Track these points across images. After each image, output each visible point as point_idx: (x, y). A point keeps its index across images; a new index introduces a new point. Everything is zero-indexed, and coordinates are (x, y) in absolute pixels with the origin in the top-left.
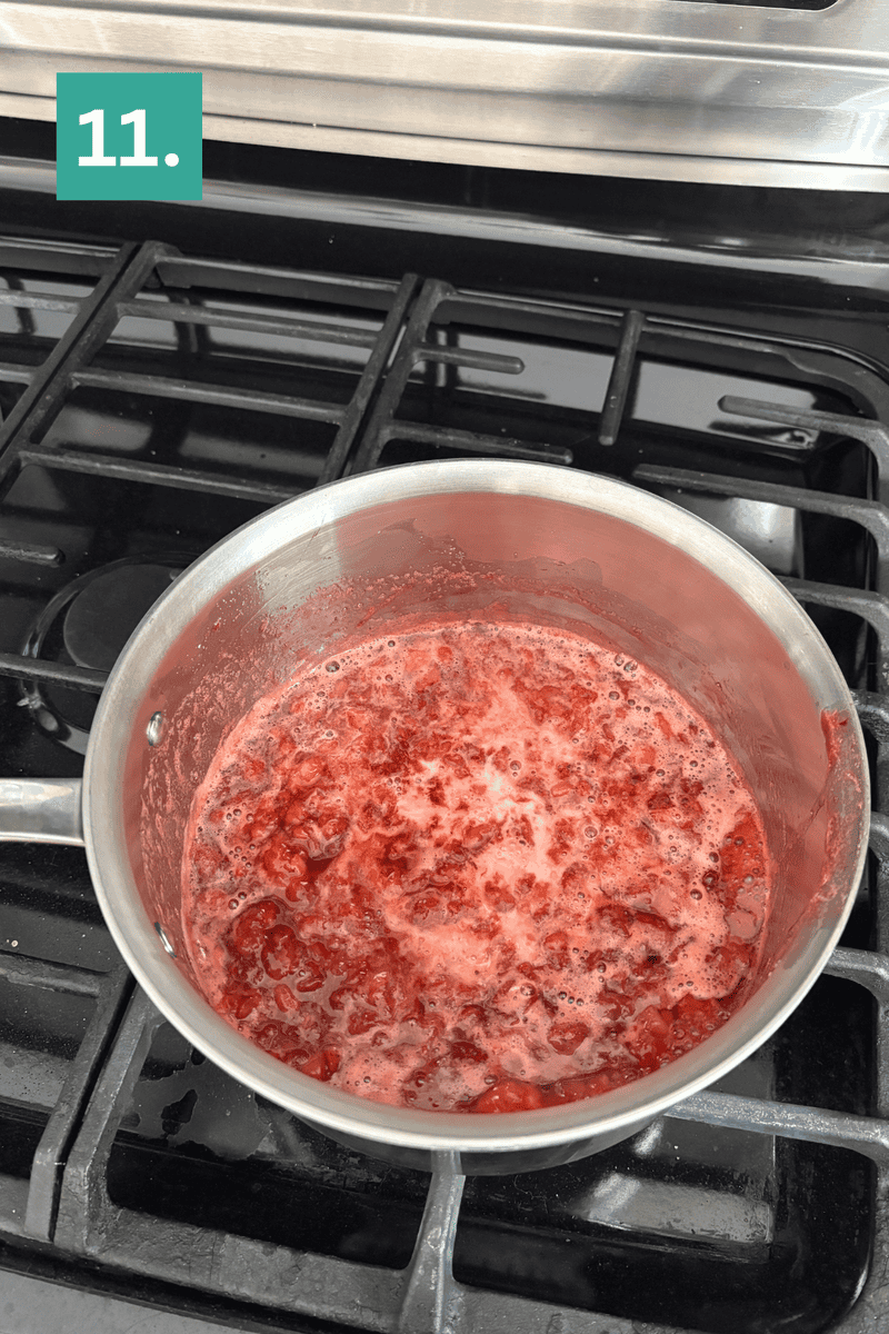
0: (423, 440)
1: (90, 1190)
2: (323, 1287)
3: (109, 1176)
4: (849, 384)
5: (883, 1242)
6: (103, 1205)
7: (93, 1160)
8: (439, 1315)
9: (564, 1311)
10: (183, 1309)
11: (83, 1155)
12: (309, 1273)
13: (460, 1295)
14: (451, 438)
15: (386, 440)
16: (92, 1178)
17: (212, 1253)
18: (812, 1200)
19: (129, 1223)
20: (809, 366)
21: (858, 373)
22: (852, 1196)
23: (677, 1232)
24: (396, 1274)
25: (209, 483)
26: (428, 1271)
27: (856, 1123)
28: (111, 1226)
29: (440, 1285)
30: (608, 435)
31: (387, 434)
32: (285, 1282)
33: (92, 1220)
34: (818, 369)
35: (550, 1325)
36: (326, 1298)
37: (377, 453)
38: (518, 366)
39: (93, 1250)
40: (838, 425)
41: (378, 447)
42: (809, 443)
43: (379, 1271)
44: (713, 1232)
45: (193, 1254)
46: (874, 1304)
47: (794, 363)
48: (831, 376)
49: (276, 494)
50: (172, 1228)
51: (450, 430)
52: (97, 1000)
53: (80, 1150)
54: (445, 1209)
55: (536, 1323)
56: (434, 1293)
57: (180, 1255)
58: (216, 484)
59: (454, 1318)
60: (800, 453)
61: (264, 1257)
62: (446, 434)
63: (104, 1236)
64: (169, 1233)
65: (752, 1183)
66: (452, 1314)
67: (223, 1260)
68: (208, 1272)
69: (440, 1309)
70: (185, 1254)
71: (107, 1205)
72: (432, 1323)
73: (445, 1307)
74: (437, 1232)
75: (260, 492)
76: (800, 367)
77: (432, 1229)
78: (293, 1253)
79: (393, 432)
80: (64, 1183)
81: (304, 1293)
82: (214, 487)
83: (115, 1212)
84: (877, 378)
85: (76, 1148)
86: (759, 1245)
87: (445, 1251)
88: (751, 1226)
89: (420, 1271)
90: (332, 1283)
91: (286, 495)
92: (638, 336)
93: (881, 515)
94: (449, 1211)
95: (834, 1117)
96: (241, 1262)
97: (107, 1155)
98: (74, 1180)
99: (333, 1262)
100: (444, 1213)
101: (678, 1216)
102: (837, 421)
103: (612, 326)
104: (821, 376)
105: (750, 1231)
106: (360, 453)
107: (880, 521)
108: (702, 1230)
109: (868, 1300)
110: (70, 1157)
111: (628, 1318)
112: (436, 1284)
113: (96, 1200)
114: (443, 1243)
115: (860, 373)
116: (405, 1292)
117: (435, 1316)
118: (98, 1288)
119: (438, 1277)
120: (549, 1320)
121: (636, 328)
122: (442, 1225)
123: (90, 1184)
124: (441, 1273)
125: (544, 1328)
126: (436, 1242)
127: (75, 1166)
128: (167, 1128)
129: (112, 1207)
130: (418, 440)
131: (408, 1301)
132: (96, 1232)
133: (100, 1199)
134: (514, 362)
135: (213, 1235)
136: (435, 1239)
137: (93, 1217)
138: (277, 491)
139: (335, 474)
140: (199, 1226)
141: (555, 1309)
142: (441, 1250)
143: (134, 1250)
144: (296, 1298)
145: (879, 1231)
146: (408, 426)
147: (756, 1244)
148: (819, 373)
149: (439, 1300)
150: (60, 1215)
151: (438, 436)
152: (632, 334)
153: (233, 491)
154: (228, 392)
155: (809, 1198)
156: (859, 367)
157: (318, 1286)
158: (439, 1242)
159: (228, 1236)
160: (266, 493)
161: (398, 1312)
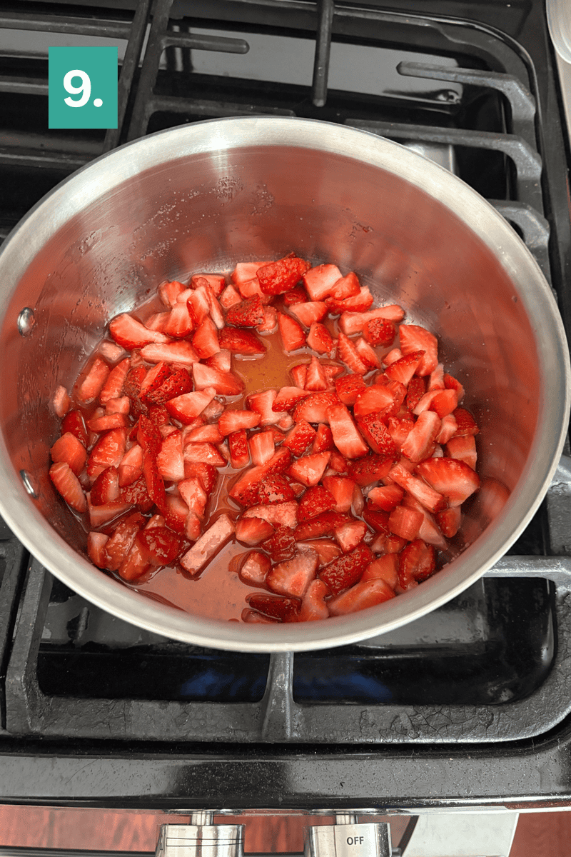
0: (180, 111)
1: (27, 691)
2: (206, 722)
3: (39, 678)
4: (485, 49)
5: (563, 631)
6: (38, 698)
7: (26, 670)
8: (289, 726)
9: (368, 708)
10: (109, 754)
11: (17, 669)
12: (194, 715)
13: (299, 712)
14: (202, 107)
15: (151, 113)
16: (28, 682)
17: (124, 715)
18: (509, 610)
19: (60, 706)
20: (455, 38)
21: (490, 41)
22: (536, 604)
23: (427, 644)
24: (254, 705)
25: (15, 157)
26: (279, 702)
27: (545, 561)
28: (47, 710)
29: (288, 708)
30: (319, 99)
31: (151, 108)
32: (179, 724)
33: (32, 709)
34: (463, 40)
35: (361, 718)
36: (209, 729)
37: (145, 124)
38: (245, 47)
39: (37, 729)
40: (484, 79)
41: (146, 119)
42: (457, 100)
43: (243, 706)
44: (449, 640)
45: (110, 717)
46: (562, 670)
47: (446, 35)
48: (473, 45)
49: (71, 162)
50: (92, 704)
51: (200, 101)
52: (5, 560)
53: (15, 666)
54: (285, 661)
55: (351, 719)
56: (285, 714)
57: (101, 720)
58: (21, 157)
59: (298, 726)
60: (451, 107)
61: (161, 711)
62: (198, 105)
63: (43, 718)
64: (90, 707)
65: (470, 605)
66: (296, 723)
67: (133, 718)
68: (123, 728)
69: (289, 723)
70: (104, 719)
71: (41, 697)
72: (284, 733)
73: (292, 720)
74: (282, 677)
75: (58, 161)
76: (450, 38)
77: (277, 675)
78: (181, 704)
79: (156, 106)
80: (7, 690)
81: (193, 728)
82: (19, 160)
83: (48, 701)
84: (503, 45)
85: (11, 665)
86: (479, 643)
87: (289, 687)
88: (472, 632)
89: (273, 703)
90: (212, 719)
91: (79, 162)
92: (331, 17)
93: (520, 145)
94: (288, 662)
95: (531, 559)
96: (146, 717)
97: (35, 665)
98: (14, 686)
99: (210, 705)
100: (285, 664)
101: (426, 634)
102: (483, 76)
103: (311, 11)
104: (465, 45)
105: (472, 635)
106: (132, 124)
107: (520, 150)
108: (442, 640)
109: (558, 668)
110: (8, 672)
111: (410, 705)
112: (285, 709)
113: (33, 696)
114: (287, 682)
115: (493, 41)
116: (263, 716)
117: (287, 728)
118: (46, 753)
119: (285, 704)
120: (360, 715)
121: (330, 12)
122: (285, 671)
123: (26, 687)
124: (288, 702)
125: (357, 721)
126: (282, 683)
127: (13, 677)
128: (72, 636)
129: (45, 698)
130: (176, 111)
131: (266, 721)
132: (37, 717)
133: (36, 695)
134: (241, 44)
135: (122, 703)
136: (281, 682)
137: (33, 707)
138: (71, 159)
139: (115, 142)
140: (111, 698)
141: (363, 708)
142: (286, 688)
143: (67, 723)
144: (188, 732)
145: (560, 624)
146: (167, 99)
147: (476, 643)
148: (463, 42)
149: (288, 717)
150: (8, 711)
151: (192, 107)
152: (327, 16)
153: (35, 162)
154: (17, 81)
155: (507, 609)
156: (491, 37)
157: (202, 723)
158: (284, 683)
159: (133, 702)
160: (63, 161)
161: (261, 728)
